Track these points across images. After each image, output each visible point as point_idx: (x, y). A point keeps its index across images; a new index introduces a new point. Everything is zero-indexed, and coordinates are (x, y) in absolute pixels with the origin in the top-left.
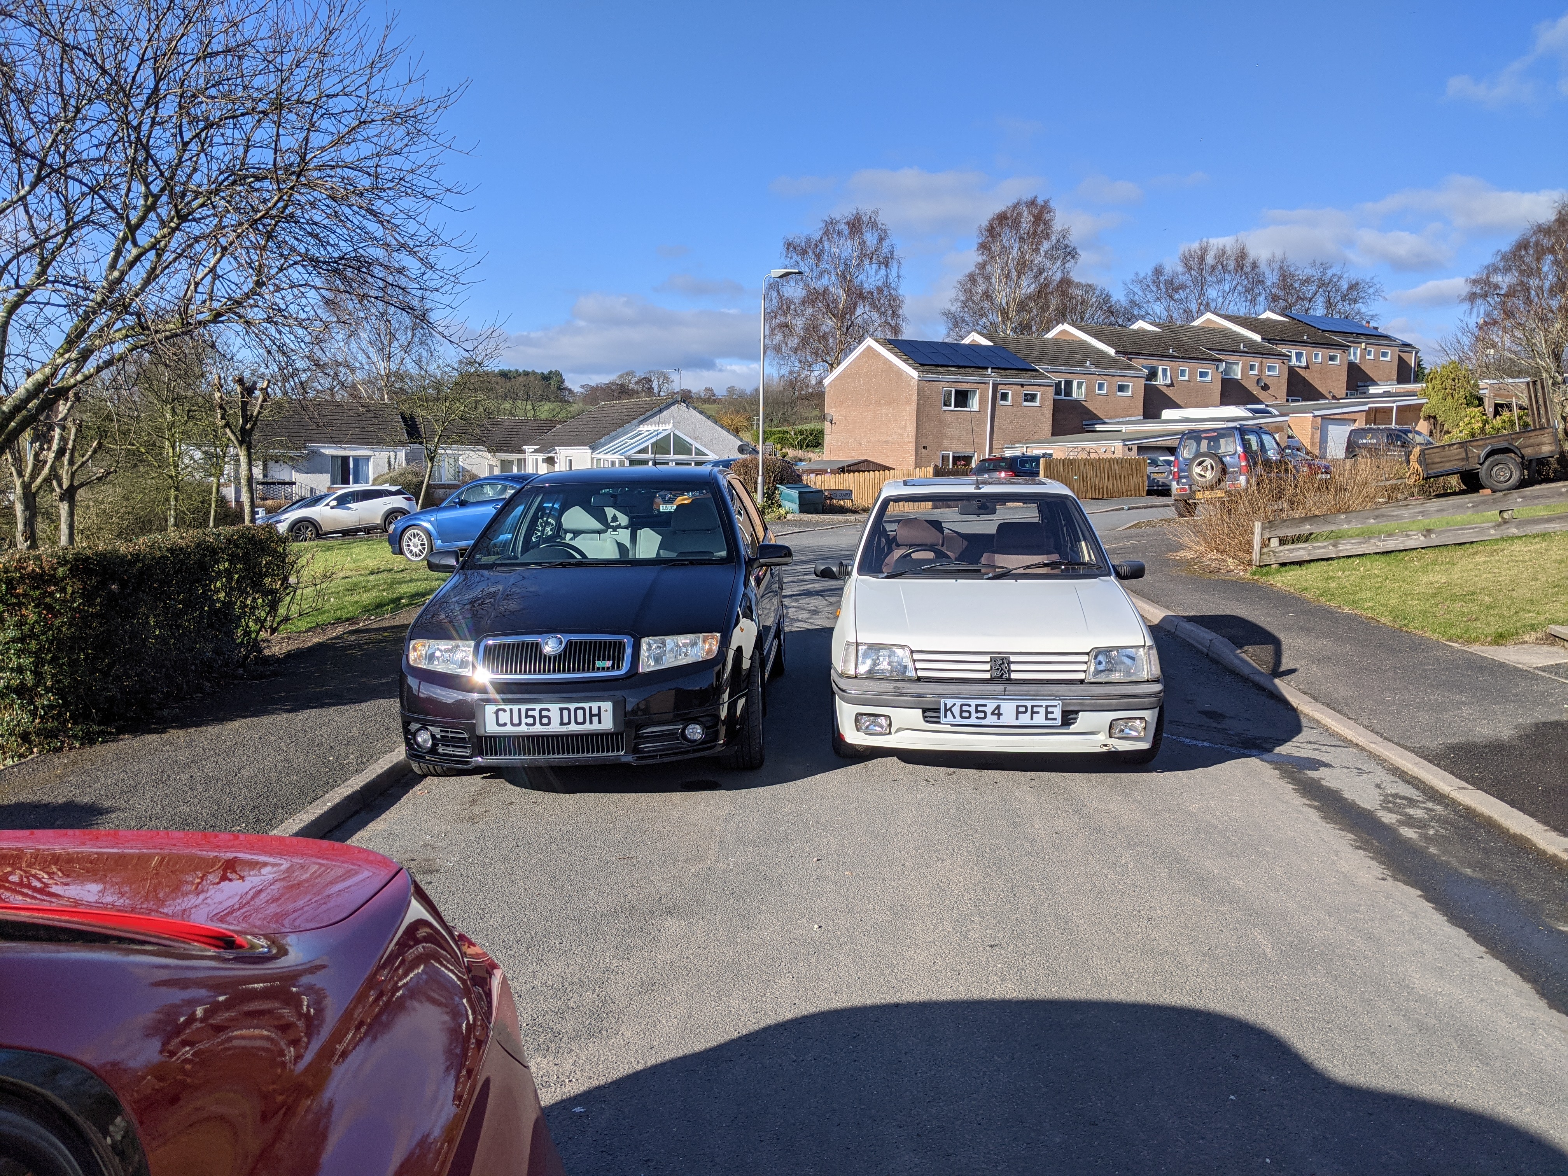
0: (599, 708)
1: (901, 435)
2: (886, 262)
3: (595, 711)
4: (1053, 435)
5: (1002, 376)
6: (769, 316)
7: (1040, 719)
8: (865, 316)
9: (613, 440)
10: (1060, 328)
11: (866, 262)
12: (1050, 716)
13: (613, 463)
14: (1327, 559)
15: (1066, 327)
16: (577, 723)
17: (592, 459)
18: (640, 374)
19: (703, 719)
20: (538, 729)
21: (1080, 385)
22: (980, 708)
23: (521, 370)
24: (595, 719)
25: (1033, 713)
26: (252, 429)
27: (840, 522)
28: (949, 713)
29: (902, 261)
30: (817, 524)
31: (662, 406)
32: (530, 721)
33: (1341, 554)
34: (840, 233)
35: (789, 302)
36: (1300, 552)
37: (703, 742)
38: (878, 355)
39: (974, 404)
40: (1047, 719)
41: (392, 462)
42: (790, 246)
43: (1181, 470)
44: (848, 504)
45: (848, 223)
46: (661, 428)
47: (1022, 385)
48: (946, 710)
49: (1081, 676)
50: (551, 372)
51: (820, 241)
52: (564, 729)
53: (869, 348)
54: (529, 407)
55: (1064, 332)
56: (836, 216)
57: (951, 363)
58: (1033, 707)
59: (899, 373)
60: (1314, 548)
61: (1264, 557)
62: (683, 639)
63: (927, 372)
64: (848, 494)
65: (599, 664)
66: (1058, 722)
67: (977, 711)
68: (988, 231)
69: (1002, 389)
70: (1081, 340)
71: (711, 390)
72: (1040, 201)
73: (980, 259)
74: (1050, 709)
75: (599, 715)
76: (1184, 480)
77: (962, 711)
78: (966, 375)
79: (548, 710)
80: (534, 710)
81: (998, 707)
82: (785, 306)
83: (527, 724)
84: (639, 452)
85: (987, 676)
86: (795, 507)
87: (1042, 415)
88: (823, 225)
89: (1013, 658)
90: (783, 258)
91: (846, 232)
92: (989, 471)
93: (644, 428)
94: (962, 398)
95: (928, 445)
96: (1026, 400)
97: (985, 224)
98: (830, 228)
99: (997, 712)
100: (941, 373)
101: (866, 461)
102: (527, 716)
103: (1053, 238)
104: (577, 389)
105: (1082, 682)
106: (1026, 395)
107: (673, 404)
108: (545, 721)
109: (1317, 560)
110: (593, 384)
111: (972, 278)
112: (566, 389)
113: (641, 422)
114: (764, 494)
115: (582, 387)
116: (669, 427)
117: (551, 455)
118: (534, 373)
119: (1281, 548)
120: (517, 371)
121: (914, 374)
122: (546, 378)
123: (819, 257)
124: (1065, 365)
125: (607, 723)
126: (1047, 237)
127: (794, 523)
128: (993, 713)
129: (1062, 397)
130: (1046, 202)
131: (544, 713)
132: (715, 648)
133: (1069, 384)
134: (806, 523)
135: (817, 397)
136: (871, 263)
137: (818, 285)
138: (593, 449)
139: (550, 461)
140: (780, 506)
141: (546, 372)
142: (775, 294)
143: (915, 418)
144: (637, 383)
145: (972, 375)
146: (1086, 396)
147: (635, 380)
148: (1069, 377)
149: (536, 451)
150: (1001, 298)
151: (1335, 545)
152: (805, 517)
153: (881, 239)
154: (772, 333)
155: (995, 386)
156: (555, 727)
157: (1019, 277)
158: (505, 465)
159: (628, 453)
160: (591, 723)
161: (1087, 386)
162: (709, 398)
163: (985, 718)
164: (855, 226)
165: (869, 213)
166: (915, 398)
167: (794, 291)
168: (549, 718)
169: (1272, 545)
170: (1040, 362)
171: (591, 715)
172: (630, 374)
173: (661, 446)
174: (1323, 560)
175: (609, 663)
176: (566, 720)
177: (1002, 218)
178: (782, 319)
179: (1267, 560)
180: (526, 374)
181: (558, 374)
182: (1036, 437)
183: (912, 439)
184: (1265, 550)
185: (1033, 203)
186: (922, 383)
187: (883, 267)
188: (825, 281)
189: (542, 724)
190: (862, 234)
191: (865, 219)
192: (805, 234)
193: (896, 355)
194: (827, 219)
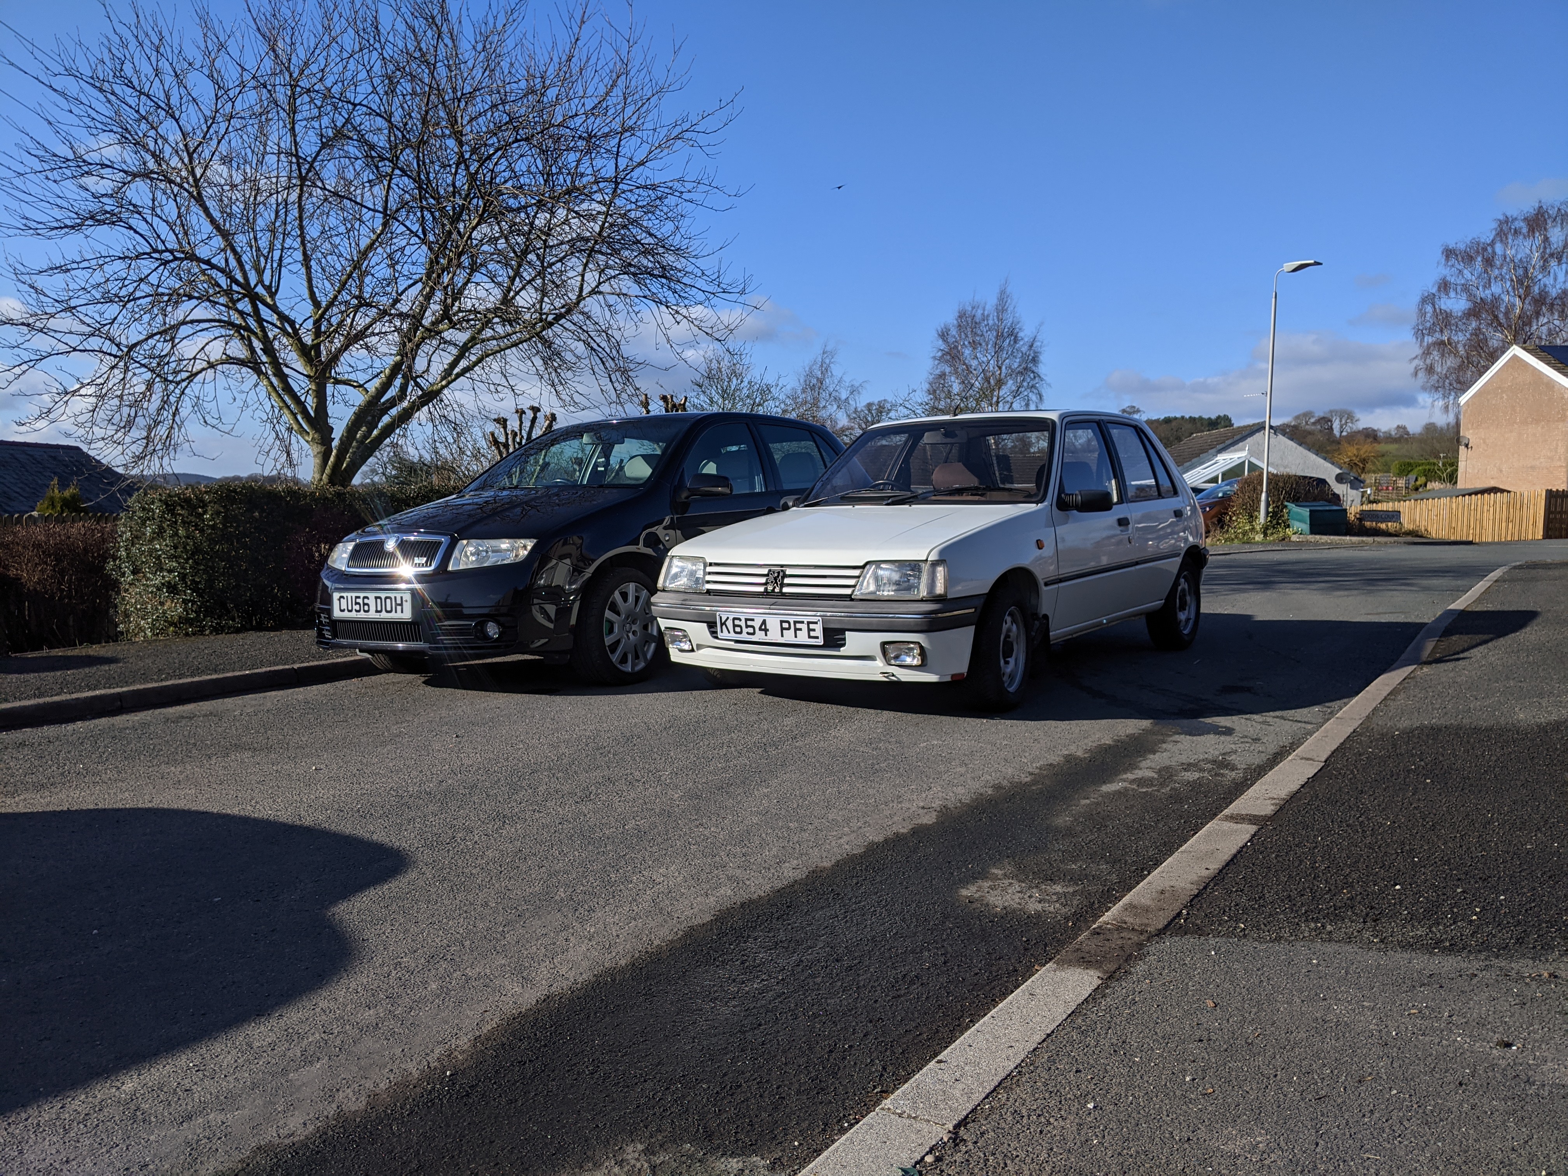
0: (402, 598)
1: (1551, 458)
3: (399, 602)
6: (1421, 334)
7: (803, 637)
9: (1187, 471)
11: (1553, 263)
12: (812, 634)
16: (387, 612)
19: (502, 619)
20: (362, 615)
22: (749, 623)
24: (399, 608)
25: (796, 630)
28: (724, 627)
32: (357, 607)
34: (1517, 232)
35: (1448, 315)
38: (1526, 365)
40: (810, 637)
42: (1449, 253)
44: (1391, 526)
45: (1528, 220)
48: (722, 625)
49: (848, 591)
50: (1219, 417)
51: (1491, 244)
52: (377, 616)
53: (1515, 357)
56: (1512, 212)
58: (795, 622)
59: (1549, 384)
62: (507, 543)
64: (1395, 516)
65: (417, 560)
66: (820, 641)
67: (747, 626)
74: (812, 627)
75: (401, 605)
77: (735, 626)
79: (367, 598)
80: (359, 597)
81: (764, 622)
82: (1445, 320)
83: (357, 611)
85: (761, 589)
88: (1495, 225)
89: (789, 571)
91: (1525, 230)
98: (1504, 228)
99: (764, 628)
102: (356, 603)
105: (849, 598)
108: (366, 608)
114: (1267, 513)
122: (1214, 423)
125: (406, 613)
127: (1302, 545)
128: (760, 629)
131: (366, 601)
132: (524, 553)
134: (1316, 545)
137: (1487, 294)
140: (1288, 526)
141: (1213, 417)
142: (1429, 308)
144: (1314, 424)
147: (1312, 420)
152: (1314, 538)
154: (1427, 353)
156: (372, 615)
160: (396, 612)
163: (753, 634)
164: (1538, 221)
165: (1557, 204)
167: (1456, 304)
168: (368, 605)
171: (397, 605)
175: (424, 560)
176: (379, 609)
178: (1437, 335)
180: (1192, 420)
181: (1228, 420)
183: (1564, 463)
188: (1496, 289)
189: (365, 611)
190: (1545, 229)
191: (1553, 212)
192: (1470, 238)
193: (1548, 364)
194: (1501, 218)
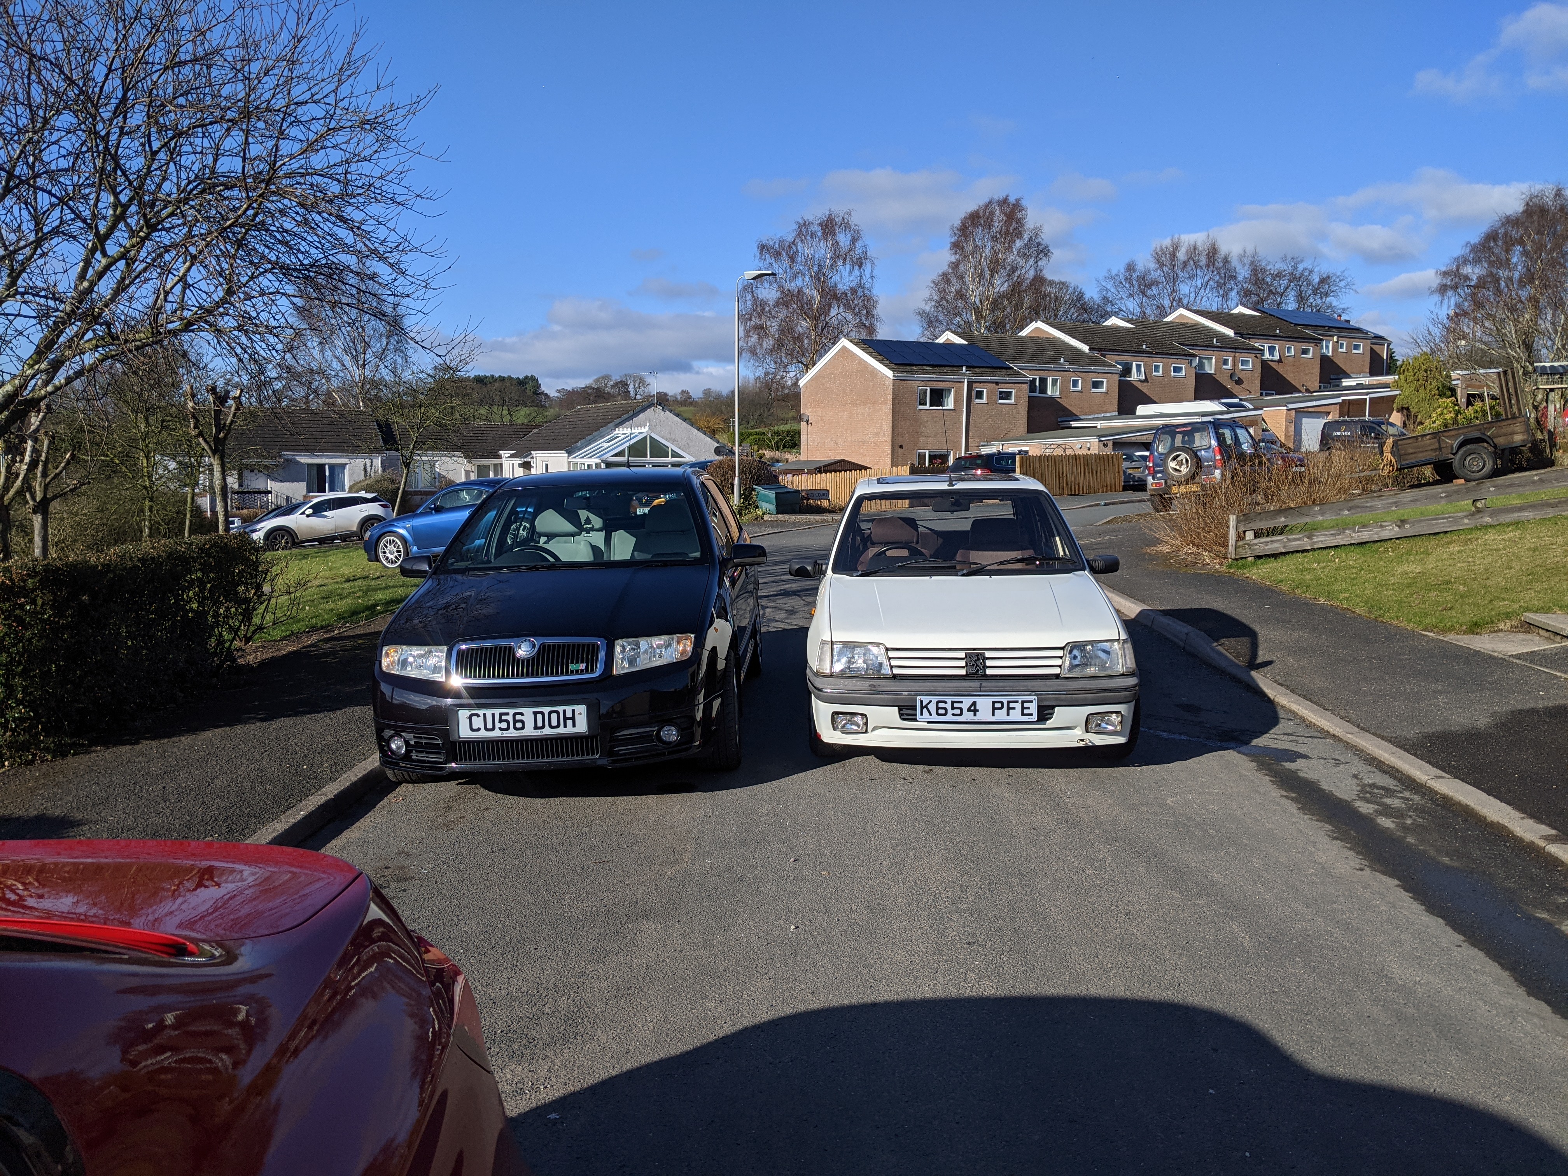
0: (573, 711)
1: (877, 434)
2: (859, 263)
3: (569, 714)
4: (1028, 432)
5: (976, 374)
6: (743, 318)
7: (1016, 715)
8: (839, 317)
9: (590, 444)
10: (1033, 325)
11: (840, 263)
12: (1026, 711)
13: (589, 466)
14: (1303, 551)
15: (1040, 324)
16: (551, 727)
17: (569, 463)
18: (616, 378)
19: (678, 721)
20: (512, 733)
21: (1054, 382)
22: (956, 705)
23: (497, 375)
24: (569, 723)
25: (1009, 708)
26: (225, 437)
27: (817, 522)
28: (925, 710)
29: (875, 262)
30: (794, 524)
31: (638, 409)
32: (504, 725)
33: (1316, 546)
34: (813, 235)
35: (763, 303)
36: (1276, 544)
37: (678, 744)
38: (853, 355)
39: (950, 403)
40: (1023, 714)
41: (368, 469)
42: (763, 248)
43: (1156, 465)
44: (825, 503)
45: (821, 225)
46: (636, 431)
47: (997, 383)
48: (922, 708)
49: (1057, 671)
50: (527, 377)
51: (794, 242)
52: (538, 732)
53: (844, 348)
54: (505, 412)
55: (1037, 329)
56: (809, 217)
57: (926, 362)
58: (1009, 702)
59: (874, 372)
60: (1289, 540)
61: (1240, 550)
62: (657, 641)
63: (902, 372)
64: (824, 494)
65: (572, 667)
66: (1035, 718)
67: (953, 708)
68: (960, 230)
69: (977, 388)
70: (1055, 338)
71: (688, 393)
72: (1012, 200)
73: (953, 259)
74: (1026, 705)
75: (573, 718)
76: (1159, 475)
77: (938, 708)
78: (940, 373)
79: (522, 714)
80: (508, 714)
81: (974, 704)
82: (760, 307)
83: (501, 729)
84: (616, 455)
85: (963, 672)
86: (772, 507)
87: (1018, 412)
88: (796, 227)
89: (988, 654)
90: (757, 260)
91: (820, 234)
92: (965, 469)
93: (620, 431)
94: (938, 397)
95: (904, 444)
96: (1001, 398)
97: (957, 223)
98: (803, 230)
99: (973, 708)
100: (916, 373)
101: (843, 460)
102: (501, 721)
103: (1026, 237)
104: (553, 394)
105: (1057, 676)
106: (1001, 393)
107: (649, 407)
108: (519, 725)
109: (1293, 552)
110: (569, 388)
111: (945, 277)
112: (542, 393)
113: (617, 426)
114: (740, 495)
115: (559, 391)
116: (645, 430)
117: (528, 459)
118: (510, 378)
119: (1257, 541)
120: (493, 376)
121: (889, 373)
122: (522, 383)
123: (792, 258)
124: (1039, 363)
125: (581, 726)
126: (1020, 235)
127: (772, 524)
128: (969, 710)
129: (1037, 394)
130: (1018, 201)
131: (518, 717)
132: (689, 649)
133: (1043, 381)
134: (784, 524)
135: (793, 398)
136: (844, 264)
137: (793, 286)
138: (570, 453)
139: (527, 466)
140: (757, 507)
141: (522, 377)
142: (749, 296)
143: (890, 417)
144: (613, 387)
145: (946, 374)
146: (1061, 393)
147: (611, 383)
148: (1043, 374)
149: (512, 456)
150: (975, 297)
151: (1310, 537)
152: (781, 517)
153: (854, 240)
154: (747, 335)
155: (970, 384)
156: (529, 731)
157: (992, 276)
158: (482, 470)
159: (605, 457)
160: (565, 726)
161: (1061, 383)
162: (686, 401)
163: (961, 714)
164: (829, 227)
165: (841, 214)
166: (890, 397)
167: (769, 293)
168: (522, 722)
169: (1247, 538)
170: (1014, 359)
171: (565, 719)
172: (607, 377)
173: (637, 449)
174: (1298, 552)
175: (582, 666)
176: (540, 724)
177: (974, 218)
178: (757, 321)
179: (1242, 553)
180: (502, 379)
181: (534, 379)
182: (1011, 434)
183: (889, 439)
184: (1240, 543)
185: (1005, 201)
186: (897, 382)
187: (856, 268)
188: (799, 282)
189: (516, 728)
190: (835, 235)
191: (838, 220)
192: (778, 236)
193: (871, 355)
194: (800, 221)
